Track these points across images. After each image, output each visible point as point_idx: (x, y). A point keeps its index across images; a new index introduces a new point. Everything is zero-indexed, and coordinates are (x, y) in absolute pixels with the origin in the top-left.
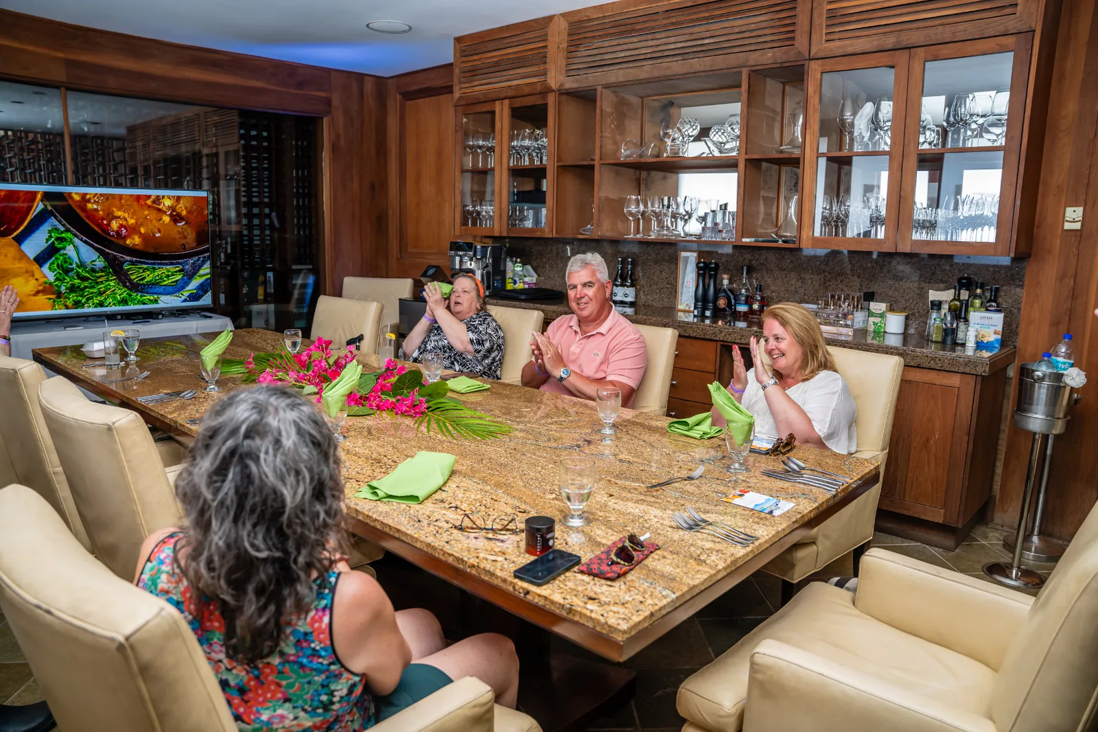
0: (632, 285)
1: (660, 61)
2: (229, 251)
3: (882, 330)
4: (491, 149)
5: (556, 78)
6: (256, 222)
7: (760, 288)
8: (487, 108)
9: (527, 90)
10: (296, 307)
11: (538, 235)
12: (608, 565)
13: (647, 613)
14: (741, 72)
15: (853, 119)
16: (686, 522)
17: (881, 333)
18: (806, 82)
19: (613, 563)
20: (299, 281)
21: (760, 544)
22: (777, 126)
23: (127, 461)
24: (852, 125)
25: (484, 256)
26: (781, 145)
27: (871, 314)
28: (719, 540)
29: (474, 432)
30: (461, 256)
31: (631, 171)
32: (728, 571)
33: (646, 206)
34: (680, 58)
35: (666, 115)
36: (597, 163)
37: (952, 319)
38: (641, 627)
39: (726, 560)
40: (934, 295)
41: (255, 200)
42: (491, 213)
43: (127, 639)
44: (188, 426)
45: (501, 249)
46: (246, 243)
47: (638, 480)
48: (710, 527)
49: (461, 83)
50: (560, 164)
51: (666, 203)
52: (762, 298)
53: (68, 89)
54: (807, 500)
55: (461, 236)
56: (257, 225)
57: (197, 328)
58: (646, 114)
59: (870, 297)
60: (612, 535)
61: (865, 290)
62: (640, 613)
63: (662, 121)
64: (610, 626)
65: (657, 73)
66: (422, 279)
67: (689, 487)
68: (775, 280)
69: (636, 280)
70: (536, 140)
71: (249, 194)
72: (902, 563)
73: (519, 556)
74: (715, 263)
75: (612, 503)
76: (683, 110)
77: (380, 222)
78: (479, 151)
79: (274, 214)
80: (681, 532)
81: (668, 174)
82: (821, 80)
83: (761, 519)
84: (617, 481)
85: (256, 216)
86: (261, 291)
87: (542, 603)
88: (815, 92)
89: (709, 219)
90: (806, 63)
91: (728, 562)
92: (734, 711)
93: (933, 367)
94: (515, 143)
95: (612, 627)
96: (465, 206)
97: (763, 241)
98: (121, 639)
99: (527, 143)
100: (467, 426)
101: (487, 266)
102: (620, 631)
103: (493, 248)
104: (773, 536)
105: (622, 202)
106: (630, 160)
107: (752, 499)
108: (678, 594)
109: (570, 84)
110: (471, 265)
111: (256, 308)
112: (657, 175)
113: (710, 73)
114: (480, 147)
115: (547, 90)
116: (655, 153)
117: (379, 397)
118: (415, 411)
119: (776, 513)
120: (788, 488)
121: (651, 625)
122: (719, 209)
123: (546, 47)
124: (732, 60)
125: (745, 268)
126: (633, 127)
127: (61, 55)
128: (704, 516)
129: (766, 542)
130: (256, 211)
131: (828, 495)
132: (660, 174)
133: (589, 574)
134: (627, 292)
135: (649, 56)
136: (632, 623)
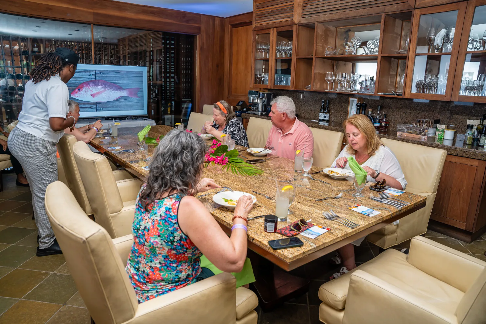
0: (328, 112)
1: (344, 10)
2: (157, 92)
3: (443, 138)
4: (268, 50)
5: (297, 18)
6: (168, 80)
7: (386, 116)
8: (267, 31)
9: (284, 24)
10: (183, 117)
11: (287, 88)
12: (289, 231)
13: (302, 252)
14: (381, 16)
15: (435, 37)
16: (329, 216)
17: (442, 139)
18: (412, 20)
19: (291, 230)
20: (185, 106)
21: (360, 228)
22: (398, 41)
23: (100, 175)
24: (434, 40)
25: (263, 97)
26: (400, 50)
27: (437, 130)
28: (342, 225)
29: (247, 172)
30: (253, 97)
31: (330, 61)
32: (343, 238)
33: (336, 77)
34: (353, 9)
35: (347, 36)
36: (314, 57)
37: (478, 133)
38: (298, 258)
39: (342, 233)
40: (469, 122)
41: (168, 70)
42: (267, 78)
43: (87, 239)
44: (130, 164)
45: (271, 94)
46: (163, 89)
47: (312, 197)
48: (339, 219)
49: (256, 20)
50: (298, 57)
51: (344, 76)
52: (386, 121)
53: (94, 25)
54: (387, 211)
55: (254, 88)
56: (168, 81)
57: (141, 124)
58: (338, 35)
59: (437, 122)
60: (295, 219)
61: (436, 119)
62: (299, 251)
63: (345, 38)
64: (284, 256)
65: (342, 16)
66: (236, 106)
67: (334, 201)
68: (393, 112)
69: (330, 110)
70: (288, 46)
71: (165, 68)
72: (430, 243)
73: (253, 224)
74: (365, 104)
75: (298, 206)
76: (356, 33)
77: (220, 81)
78: (263, 51)
79: (176, 77)
80: (326, 220)
81: (347, 63)
82: (420, 18)
83: (363, 217)
84: (303, 197)
85: (168, 77)
86: (169, 109)
87: (259, 244)
88: (416, 25)
89: (364, 83)
90: (413, 10)
91: (343, 234)
92: (342, 299)
93: (464, 156)
94: (279, 48)
95: (285, 256)
96: (256, 75)
97: (387, 94)
98: (84, 239)
99: (284, 47)
100: (244, 170)
101: (264, 102)
102: (288, 258)
103: (267, 94)
104: (367, 225)
105: (325, 75)
106: (329, 56)
107: (362, 209)
108: (317, 245)
109: (303, 21)
110: (257, 101)
111: (167, 117)
112: (341, 63)
113: (367, 16)
114: (264, 49)
115: (293, 24)
116: (341, 53)
117: (209, 156)
118: (223, 162)
119: (371, 216)
120: (379, 205)
121: (303, 257)
122: (369, 79)
123: (293, 4)
124: (377, 10)
125: (379, 106)
126: (331, 41)
127: (92, 11)
128: (338, 214)
129: (363, 227)
130: (168, 75)
131: (397, 210)
132: (344, 62)
133: (281, 234)
134: (326, 115)
135: (339, 8)
136: (294, 255)
